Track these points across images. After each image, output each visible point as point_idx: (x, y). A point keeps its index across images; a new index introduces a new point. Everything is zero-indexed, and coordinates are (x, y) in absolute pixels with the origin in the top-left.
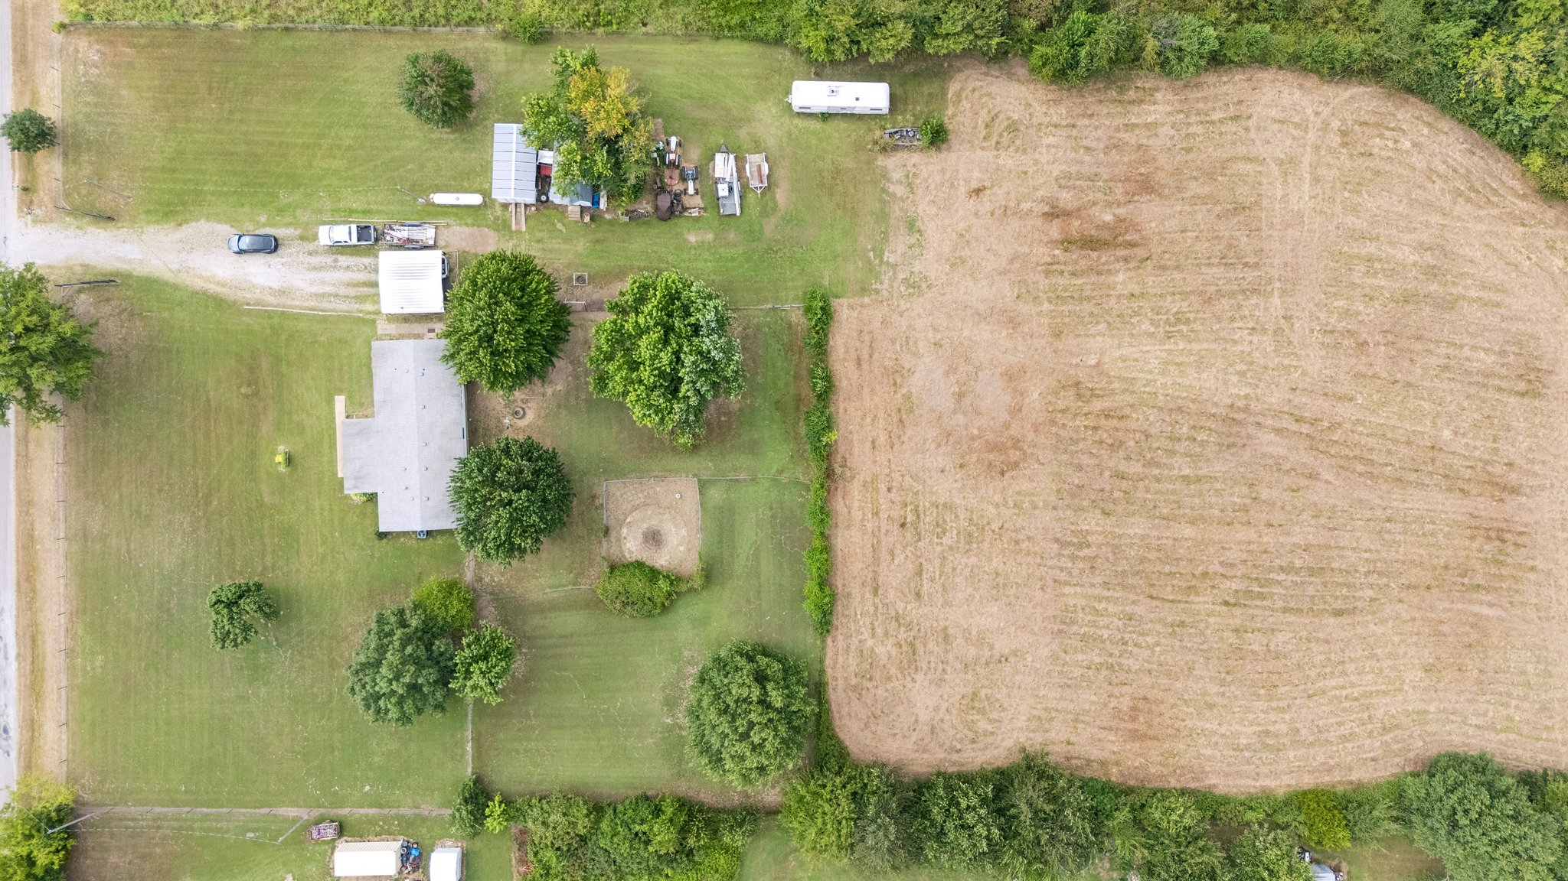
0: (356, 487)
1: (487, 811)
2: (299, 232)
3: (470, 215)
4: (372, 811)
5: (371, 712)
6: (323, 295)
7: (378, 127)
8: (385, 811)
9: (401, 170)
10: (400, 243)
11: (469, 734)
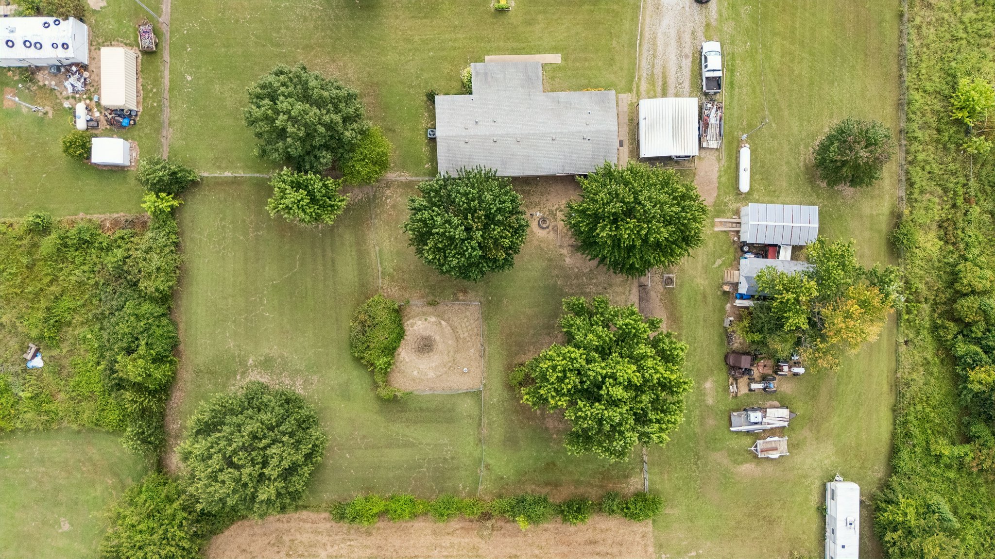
0: (477, 74)
1: (163, 195)
2: (714, 23)
3: (728, 180)
4: (166, 82)
5: (259, 90)
6: (654, 44)
7: (810, 96)
8: (166, 95)
9: (771, 117)
10: (704, 116)
11: (241, 173)
